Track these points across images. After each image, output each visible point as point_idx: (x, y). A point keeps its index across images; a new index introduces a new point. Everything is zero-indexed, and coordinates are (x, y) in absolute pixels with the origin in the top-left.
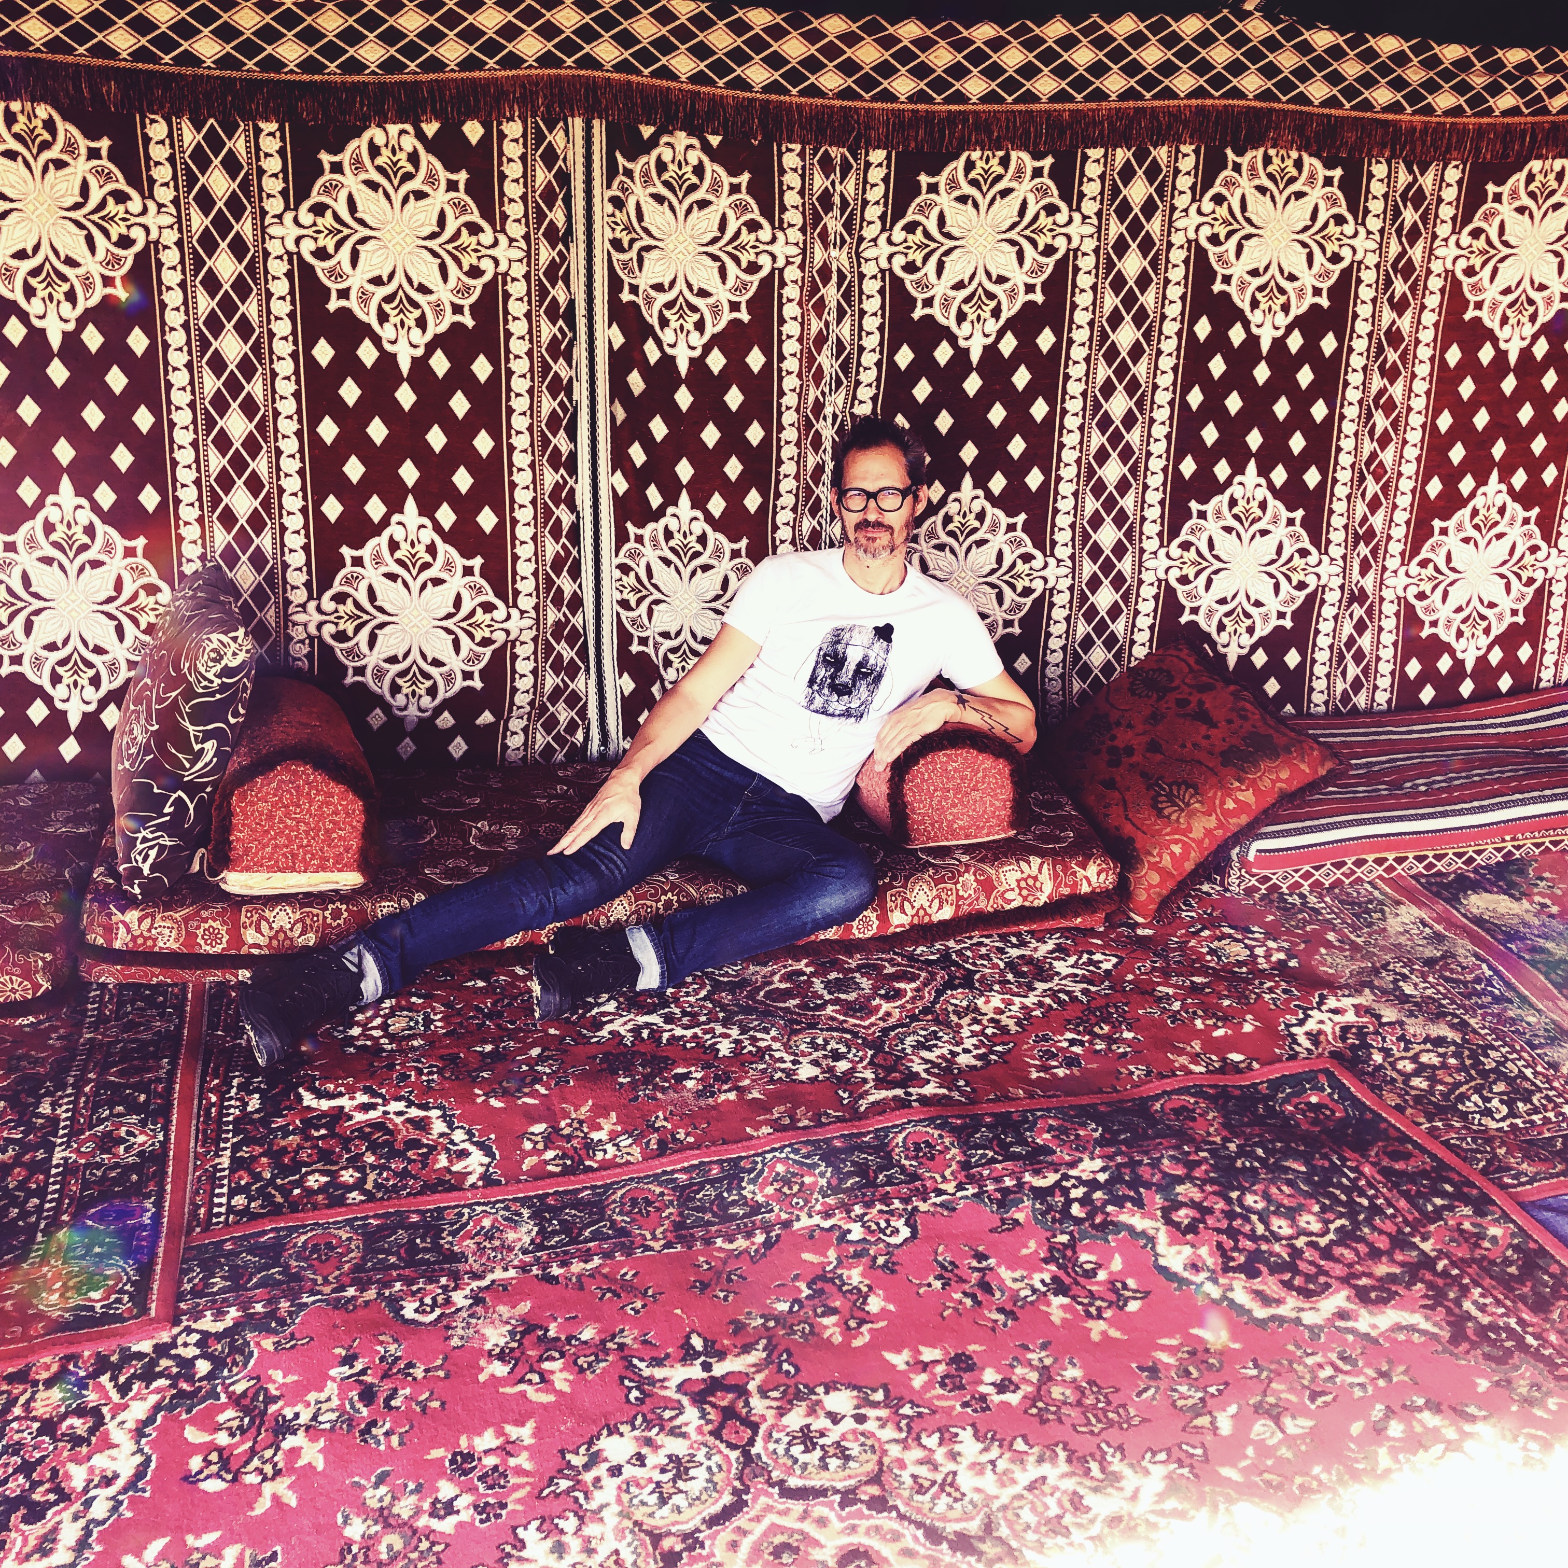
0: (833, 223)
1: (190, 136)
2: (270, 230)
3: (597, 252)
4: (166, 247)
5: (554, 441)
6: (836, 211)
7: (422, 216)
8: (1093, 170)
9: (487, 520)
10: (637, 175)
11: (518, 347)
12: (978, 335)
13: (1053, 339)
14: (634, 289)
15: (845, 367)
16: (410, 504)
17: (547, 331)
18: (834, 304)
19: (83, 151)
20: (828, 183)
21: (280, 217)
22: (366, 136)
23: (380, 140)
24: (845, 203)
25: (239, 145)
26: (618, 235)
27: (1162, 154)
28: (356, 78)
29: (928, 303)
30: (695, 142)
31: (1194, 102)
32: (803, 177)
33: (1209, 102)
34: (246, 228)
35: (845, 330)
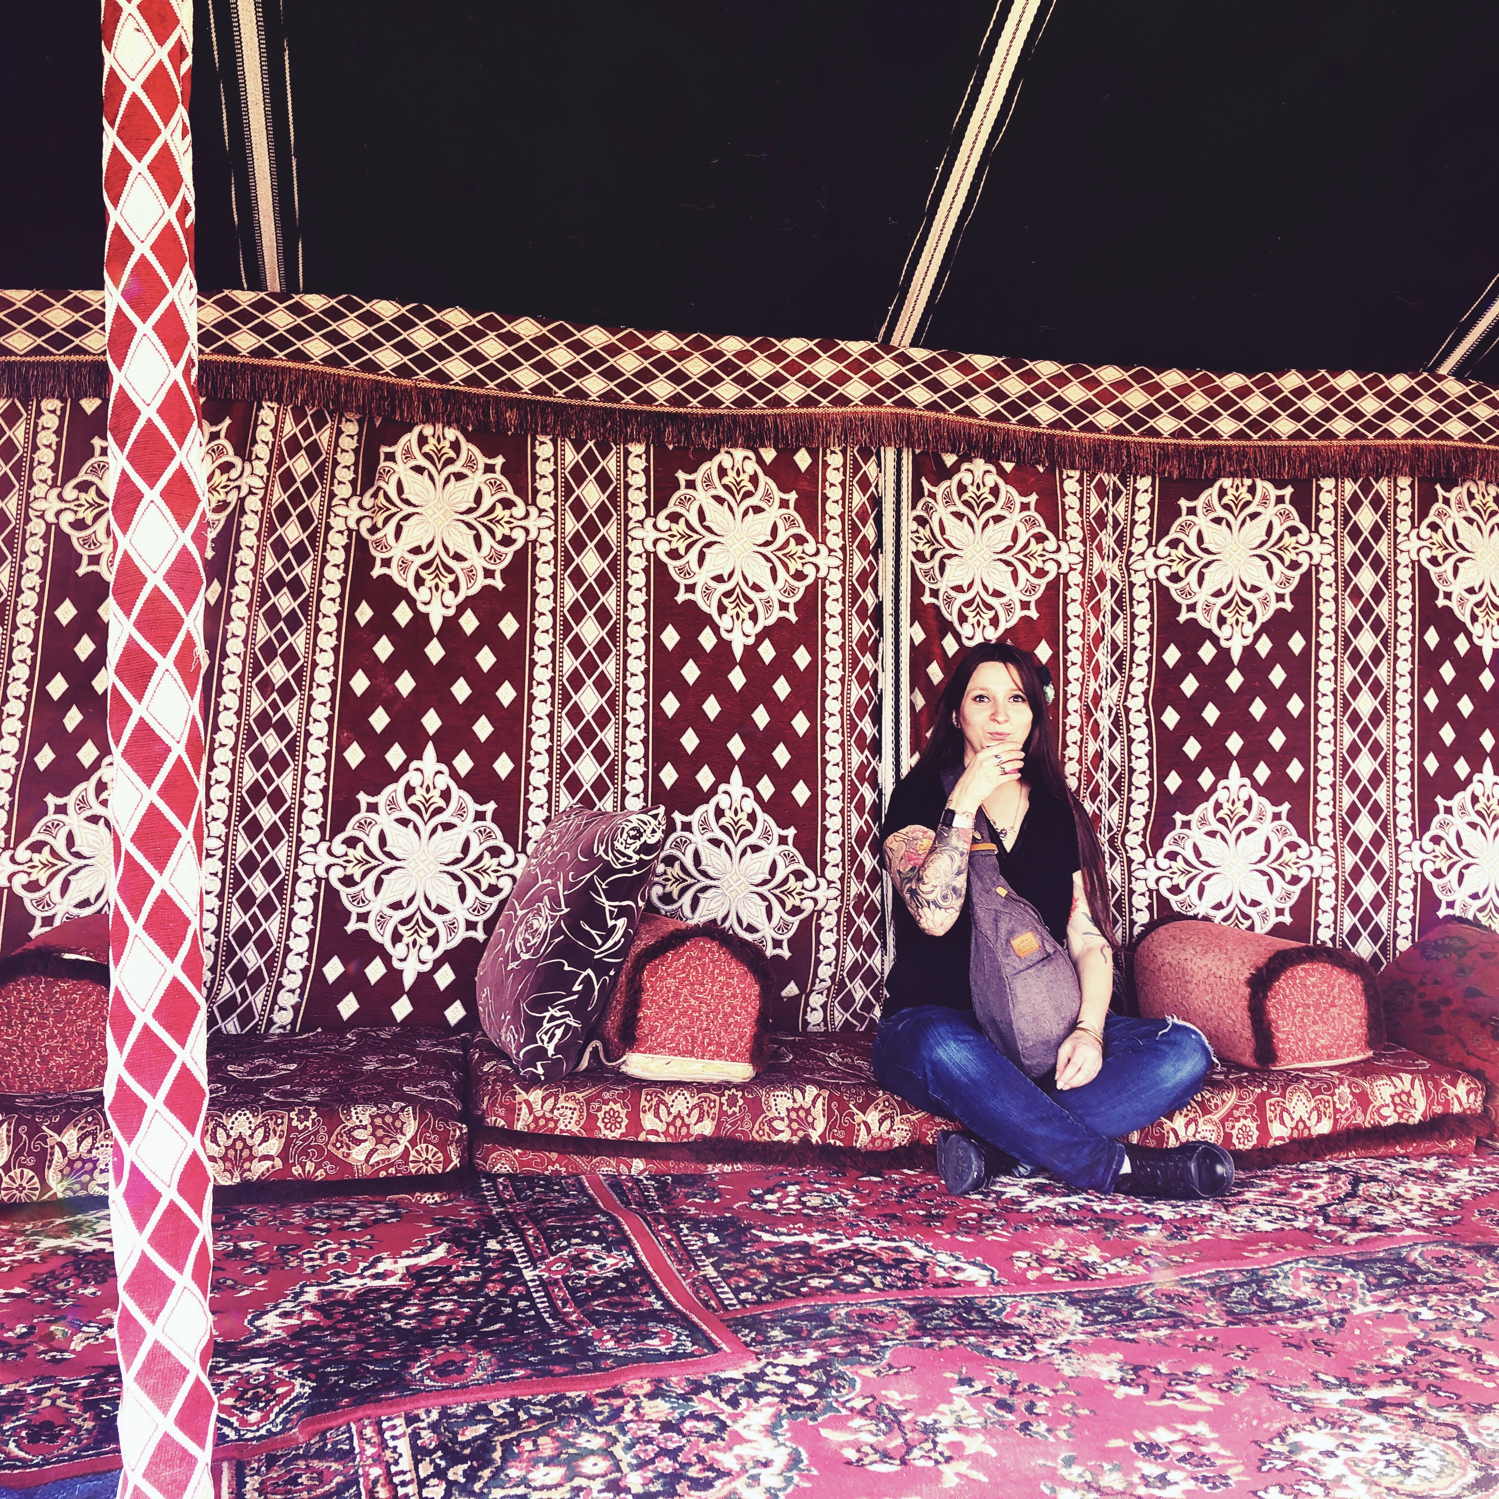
0: (1107, 538)
1: (571, 456)
2: (633, 533)
3: (903, 561)
4: (542, 545)
5: (861, 725)
6: (1110, 529)
7: (759, 527)
8: (1326, 499)
9: (801, 793)
10: (939, 497)
11: (833, 640)
12: (1237, 637)
13: (1303, 643)
14: (935, 593)
15: (1119, 664)
16: (736, 775)
17: (858, 628)
18: (1108, 608)
19: (481, 466)
20: (1102, 505)
21: (641, 522)
22: (717, 460)
23: (727, 463)
24: (1116, 523)
25: (611, 464)
26: (921, 548)
27: (1382, 486)
28: (714, 411)
29: (1192, 608)
30: (991, 468)
31: (1409, 442)
32: (1081, 500)
33: (1422, 442)
34: (611, 531)
35: (1118, 631)
